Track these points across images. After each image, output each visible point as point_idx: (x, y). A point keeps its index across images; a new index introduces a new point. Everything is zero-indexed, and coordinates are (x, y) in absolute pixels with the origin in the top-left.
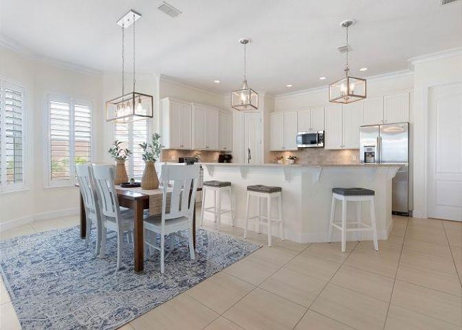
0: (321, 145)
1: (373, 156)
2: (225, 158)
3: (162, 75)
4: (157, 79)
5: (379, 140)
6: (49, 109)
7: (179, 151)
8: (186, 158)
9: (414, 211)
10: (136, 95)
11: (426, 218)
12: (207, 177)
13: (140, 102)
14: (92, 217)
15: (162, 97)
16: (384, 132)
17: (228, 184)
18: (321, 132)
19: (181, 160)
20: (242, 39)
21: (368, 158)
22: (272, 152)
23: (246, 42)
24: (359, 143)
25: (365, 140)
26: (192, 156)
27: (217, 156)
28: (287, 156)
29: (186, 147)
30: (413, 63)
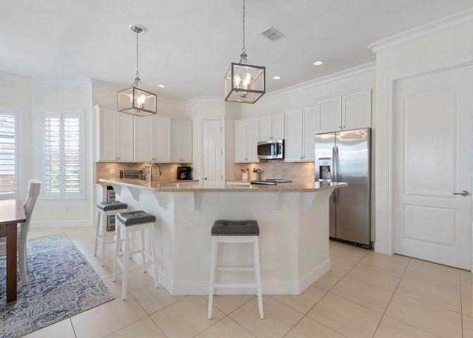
0: (280, 156)
1: (329, 171)
5: (335, 152)
9: (375, 244)
11: (390, 253)
16: (340, 142)
18: (280, 142)
21: (324, 173)
22: (237, 163)
23: (138, 30)
24: (314, 155)
25: (322, 150)
28: (251, 168)
30: (375, 50)
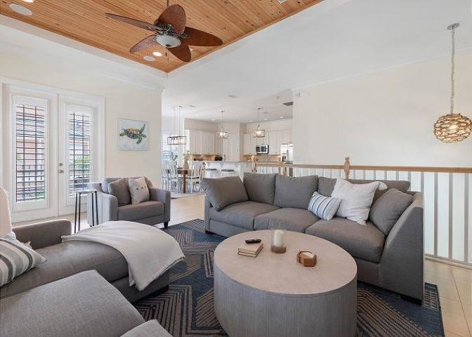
0: (267, 152)
1: (286, 158)
2: (218, 159)
3: (185, 118)
4: (183, 120)
7: (194, 155)
8: (197, 158)
12: (207, 167)
15: (186, 129)
17: (215, 170)
18: (267, 146)
19: (195, 160)
22: (244, 156)
26: (200, 158)
27: (214, 158)
28: (253, 157)
29: (198, 153)
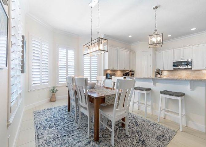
3: (105, 34)
6: (58, 52)
7: (112, 70)
10: (100, 39)
13: (101, 43)
14: (73, 103)
18: (190, 60)
20: (154, 7)
23: (157, 7)
